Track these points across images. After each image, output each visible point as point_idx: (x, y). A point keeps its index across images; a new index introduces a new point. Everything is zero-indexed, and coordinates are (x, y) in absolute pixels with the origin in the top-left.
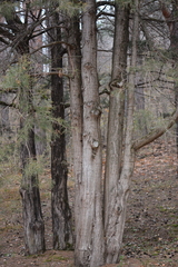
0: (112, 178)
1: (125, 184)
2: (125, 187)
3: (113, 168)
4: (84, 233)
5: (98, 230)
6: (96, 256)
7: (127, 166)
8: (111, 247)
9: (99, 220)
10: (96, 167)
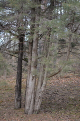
0: (39, 87)
1: (43, 89)
2: (43, 90)
3: (40, 83)
4: (28, 103)
5: (32, 103)
6: (30, 111)
7: (44, 83)
8: (35, 109)
9: (32, 100)
10: (33, 83)
